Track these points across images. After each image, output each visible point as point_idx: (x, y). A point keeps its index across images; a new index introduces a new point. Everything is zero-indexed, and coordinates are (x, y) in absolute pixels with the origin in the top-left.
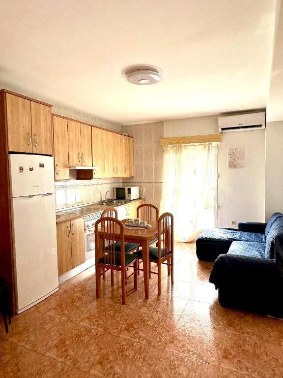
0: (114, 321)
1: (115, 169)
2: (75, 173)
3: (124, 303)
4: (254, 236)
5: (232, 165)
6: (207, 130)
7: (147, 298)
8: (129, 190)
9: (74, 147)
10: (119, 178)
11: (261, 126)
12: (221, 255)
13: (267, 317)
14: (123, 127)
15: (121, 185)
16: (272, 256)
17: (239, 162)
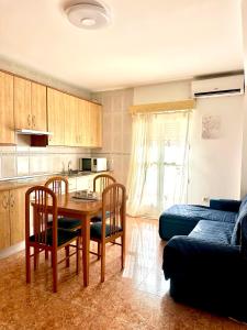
0: (33, 316)
1: (78, 139)
2: (29, 139)
3: (55, 291)
4: (225, 214)
5: (206, 136)
6: (180, 95)
7: (86, 285)
8: (95, 161)
9: (23, 109)
10: (86, 149)
11: (238, 90)
12: (175, 237)
13: (228, 320)
14: (92, 94)
15: (88, 157)
16: (237, 242)
17: (214, 131)
